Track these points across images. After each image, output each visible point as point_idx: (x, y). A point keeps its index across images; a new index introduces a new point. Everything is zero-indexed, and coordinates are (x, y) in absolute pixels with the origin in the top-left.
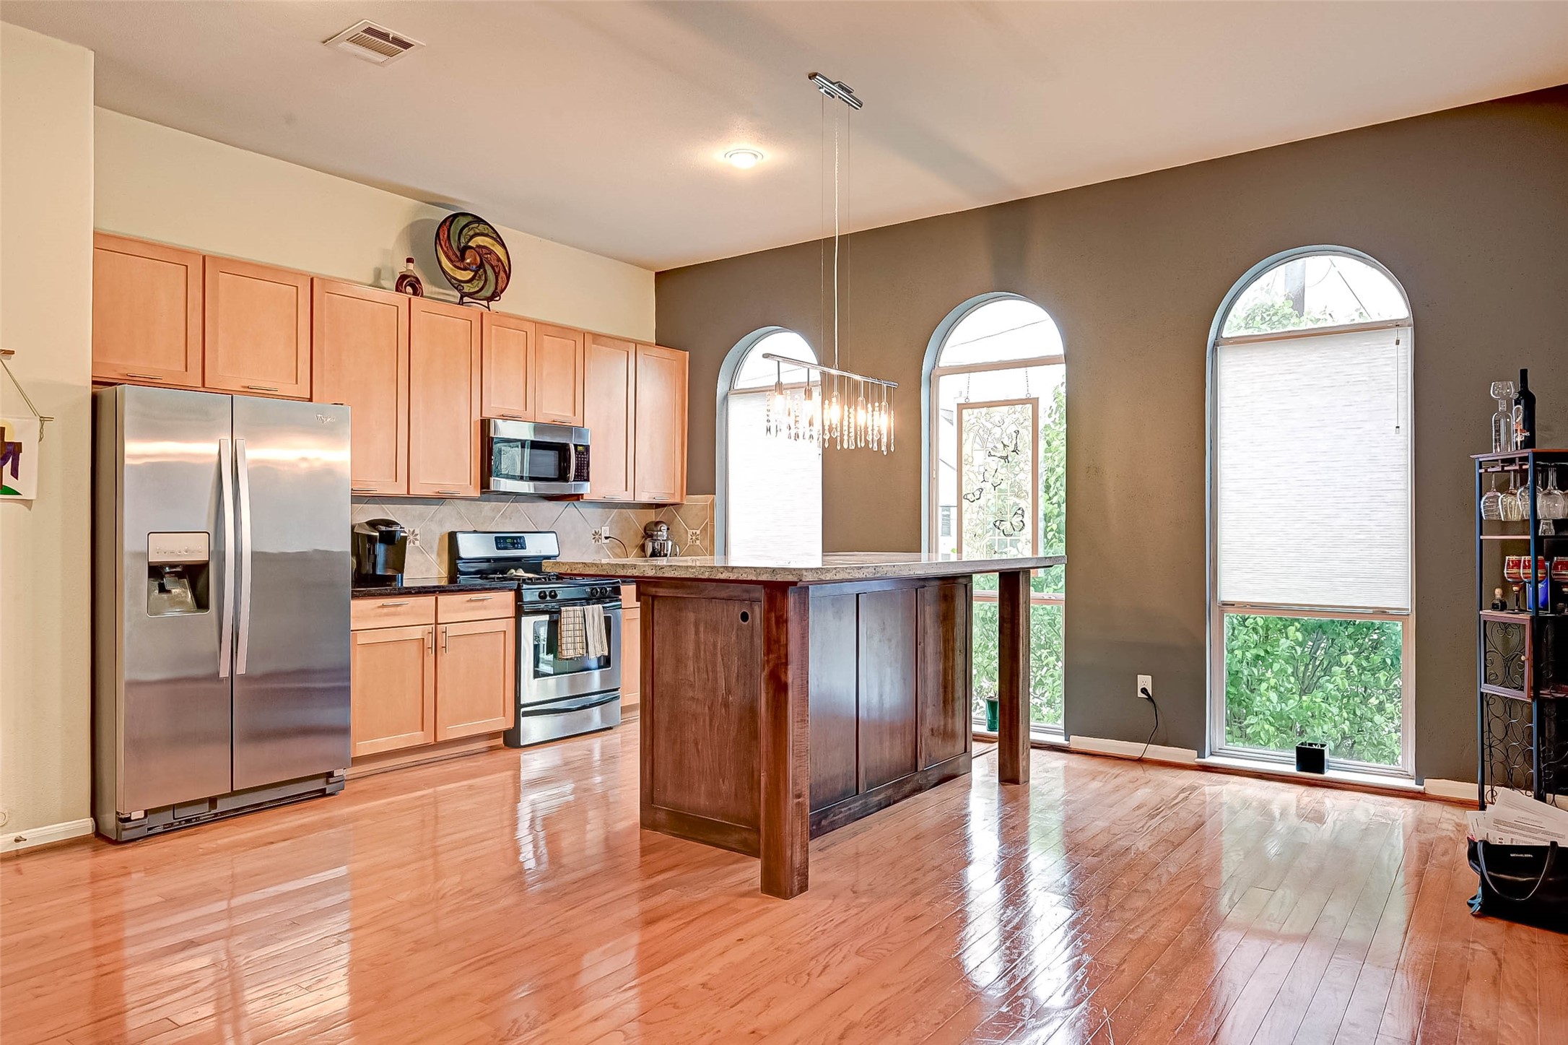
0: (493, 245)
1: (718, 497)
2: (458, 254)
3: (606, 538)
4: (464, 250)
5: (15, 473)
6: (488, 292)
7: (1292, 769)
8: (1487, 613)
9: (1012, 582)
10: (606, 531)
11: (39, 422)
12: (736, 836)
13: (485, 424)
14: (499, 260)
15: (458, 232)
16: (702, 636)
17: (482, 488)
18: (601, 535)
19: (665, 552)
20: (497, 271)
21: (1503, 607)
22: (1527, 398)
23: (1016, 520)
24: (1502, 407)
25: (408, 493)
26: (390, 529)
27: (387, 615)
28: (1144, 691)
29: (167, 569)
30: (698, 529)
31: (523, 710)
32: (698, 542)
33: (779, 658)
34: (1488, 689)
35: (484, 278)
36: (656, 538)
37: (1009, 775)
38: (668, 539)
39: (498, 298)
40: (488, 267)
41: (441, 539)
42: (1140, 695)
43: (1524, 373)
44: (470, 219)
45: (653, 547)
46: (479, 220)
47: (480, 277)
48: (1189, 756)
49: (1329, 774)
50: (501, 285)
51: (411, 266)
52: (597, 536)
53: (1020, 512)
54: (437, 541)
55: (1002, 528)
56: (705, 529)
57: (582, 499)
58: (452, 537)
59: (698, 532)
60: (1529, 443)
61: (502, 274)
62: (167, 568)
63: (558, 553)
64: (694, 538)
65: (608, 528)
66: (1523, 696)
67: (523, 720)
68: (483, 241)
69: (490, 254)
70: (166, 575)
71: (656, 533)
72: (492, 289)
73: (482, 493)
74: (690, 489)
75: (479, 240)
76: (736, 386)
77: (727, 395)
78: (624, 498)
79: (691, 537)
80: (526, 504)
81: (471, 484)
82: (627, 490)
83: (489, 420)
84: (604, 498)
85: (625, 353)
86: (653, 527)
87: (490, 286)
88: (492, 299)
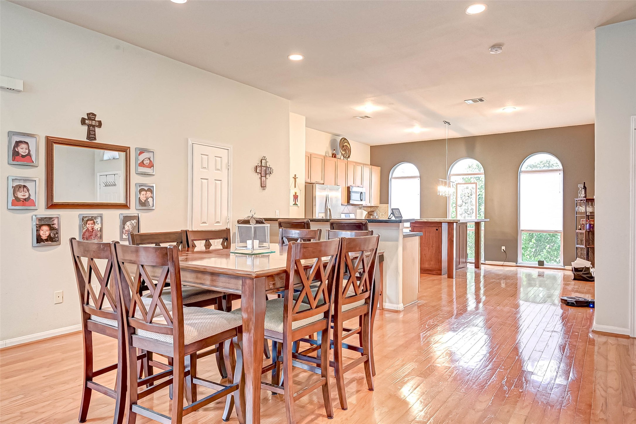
0: (348, 145)
1: (389, 205)
4: (343, 146)
7: (537, 266)
8: (577, 231)
9: (478, 224)
12: (435, 272)
13: (348, 188)
14: (349, 148)
15: (342, 142)
16: (426, 234)
21: (580, 229)
22: (585, 188)
23: (471, 211)
24: (580, 189)
28: (503, 250)
33: (452, 236)
34: (577, 246)
37: (477, 267)
40: (347, 150)
42: (502, 251)
43: (584, 183)
44: (344, 139)
46: (346, 139)
47: (346, 153)
48: (514, 264)
49: (545, 266)
50: (350, 155)
51: (335, 151)
53: (472, 209)
55: (468, 213)
56: (385, 213)
59: (383, 214)
60: (585, 197)
61: (349, 152)
66: (584, 246)
69: (347, 147)
73: (347, 204)
74: (381, 203)
75: (346, 144)
76: (394, 176)
77: (391, 178)
78: (369, 205)
79: (381, 215)
80: (348, 207)
81: (345, 202)
82: (370, 203)
83: (350, 187)
84: (367, 205)
85: (369, 169)
86: (372, 212)
87: (348, 155)
88: (348, 158)
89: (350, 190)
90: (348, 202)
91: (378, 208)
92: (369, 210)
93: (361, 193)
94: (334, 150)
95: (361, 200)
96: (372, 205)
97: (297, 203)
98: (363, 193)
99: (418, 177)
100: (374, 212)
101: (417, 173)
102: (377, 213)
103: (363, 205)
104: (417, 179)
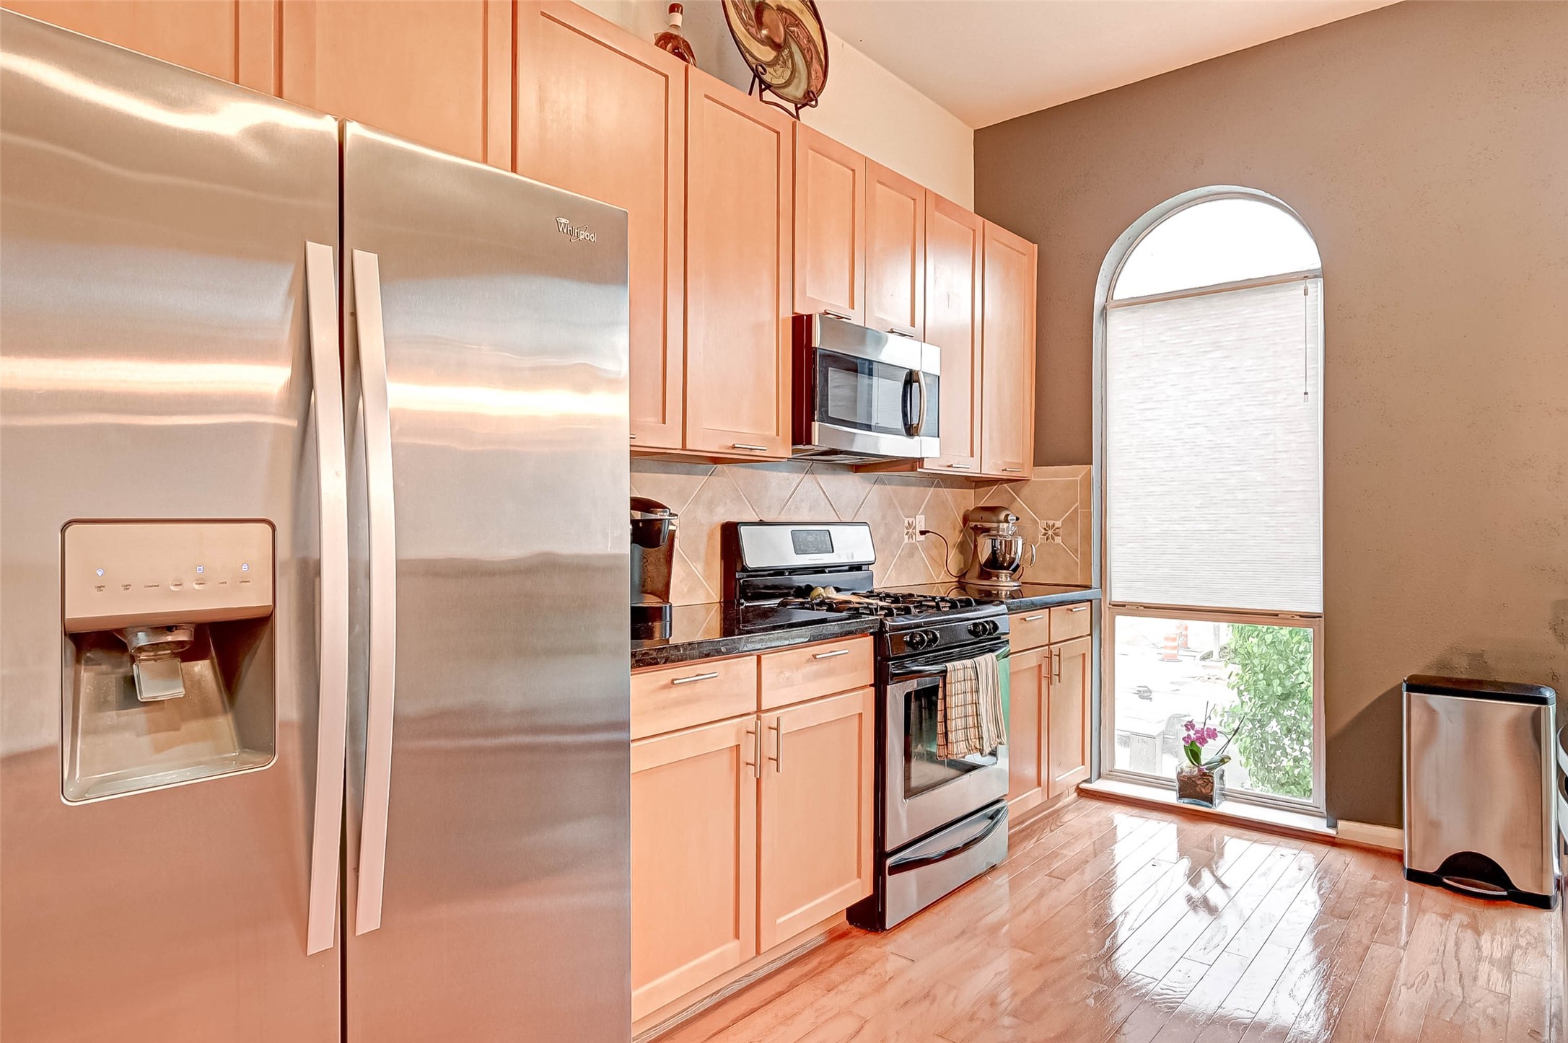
0: (802, 12)
1: (1095, 468)
2: (753, 13)
3: (923, 533)
6: (797, 91)
10: (920, 522)
13: (801, 325)
14: (810, 40)
17: (794, 443)
18: (915, 528)
19: (1012, 556)
20: (808, 58)
25: (684, 448)
26: (653, 516)
27: (678, 703)
29: (142, 639)
30: (1059, 520)
31: (889, 862)
32: (1058, 540)
35: (790, 64)
36: (994, 532)
38: (1015, 535)
39: (814, 103)
40: (795, 48)
41: (711, 536)
45: (993, 547)
47: (785, 63)
50: (815, 85)
51: (678, 19)
52: (910, 531)
54: (705, 539)
56: (1071, 520)
57: (922, 467)
58: (730, 534)
59: (1058, 524)
61: (816, 66)
62: (141, 635)
63: (873, 559)
64: (1050, 532)
65: (923, 516)
67: (890, 879)
69: (797, 26)
70: (143, 655)
71: (995, 525)
72: (803, 86)
73: (794, 452)
74: (1041, 459)
76: (1120, 294)
77: (1104, 308)
78: (971, 467)
79: (1044, 531)
80: (825, 477)
81: (778, 435)
82: (972, 455)
83: (810, 317)
84: (949, 466)
85: (972, 232)
86: (985, 515)
87: (800, 81)
88: (804, 105)
89: (816, 342)
90: (800, 435)
91: (1026, 491)
92: (970, 499)
93: (911, 379)
94: (673, 8)
95: (910, 430)
96: (990, 470)
98: (918, 381)
99: (1307, 276)
100: (997, 516)
101: (1304, 254)
102: (1017, 519)
103: (922, 468)
104: (1306, 294)
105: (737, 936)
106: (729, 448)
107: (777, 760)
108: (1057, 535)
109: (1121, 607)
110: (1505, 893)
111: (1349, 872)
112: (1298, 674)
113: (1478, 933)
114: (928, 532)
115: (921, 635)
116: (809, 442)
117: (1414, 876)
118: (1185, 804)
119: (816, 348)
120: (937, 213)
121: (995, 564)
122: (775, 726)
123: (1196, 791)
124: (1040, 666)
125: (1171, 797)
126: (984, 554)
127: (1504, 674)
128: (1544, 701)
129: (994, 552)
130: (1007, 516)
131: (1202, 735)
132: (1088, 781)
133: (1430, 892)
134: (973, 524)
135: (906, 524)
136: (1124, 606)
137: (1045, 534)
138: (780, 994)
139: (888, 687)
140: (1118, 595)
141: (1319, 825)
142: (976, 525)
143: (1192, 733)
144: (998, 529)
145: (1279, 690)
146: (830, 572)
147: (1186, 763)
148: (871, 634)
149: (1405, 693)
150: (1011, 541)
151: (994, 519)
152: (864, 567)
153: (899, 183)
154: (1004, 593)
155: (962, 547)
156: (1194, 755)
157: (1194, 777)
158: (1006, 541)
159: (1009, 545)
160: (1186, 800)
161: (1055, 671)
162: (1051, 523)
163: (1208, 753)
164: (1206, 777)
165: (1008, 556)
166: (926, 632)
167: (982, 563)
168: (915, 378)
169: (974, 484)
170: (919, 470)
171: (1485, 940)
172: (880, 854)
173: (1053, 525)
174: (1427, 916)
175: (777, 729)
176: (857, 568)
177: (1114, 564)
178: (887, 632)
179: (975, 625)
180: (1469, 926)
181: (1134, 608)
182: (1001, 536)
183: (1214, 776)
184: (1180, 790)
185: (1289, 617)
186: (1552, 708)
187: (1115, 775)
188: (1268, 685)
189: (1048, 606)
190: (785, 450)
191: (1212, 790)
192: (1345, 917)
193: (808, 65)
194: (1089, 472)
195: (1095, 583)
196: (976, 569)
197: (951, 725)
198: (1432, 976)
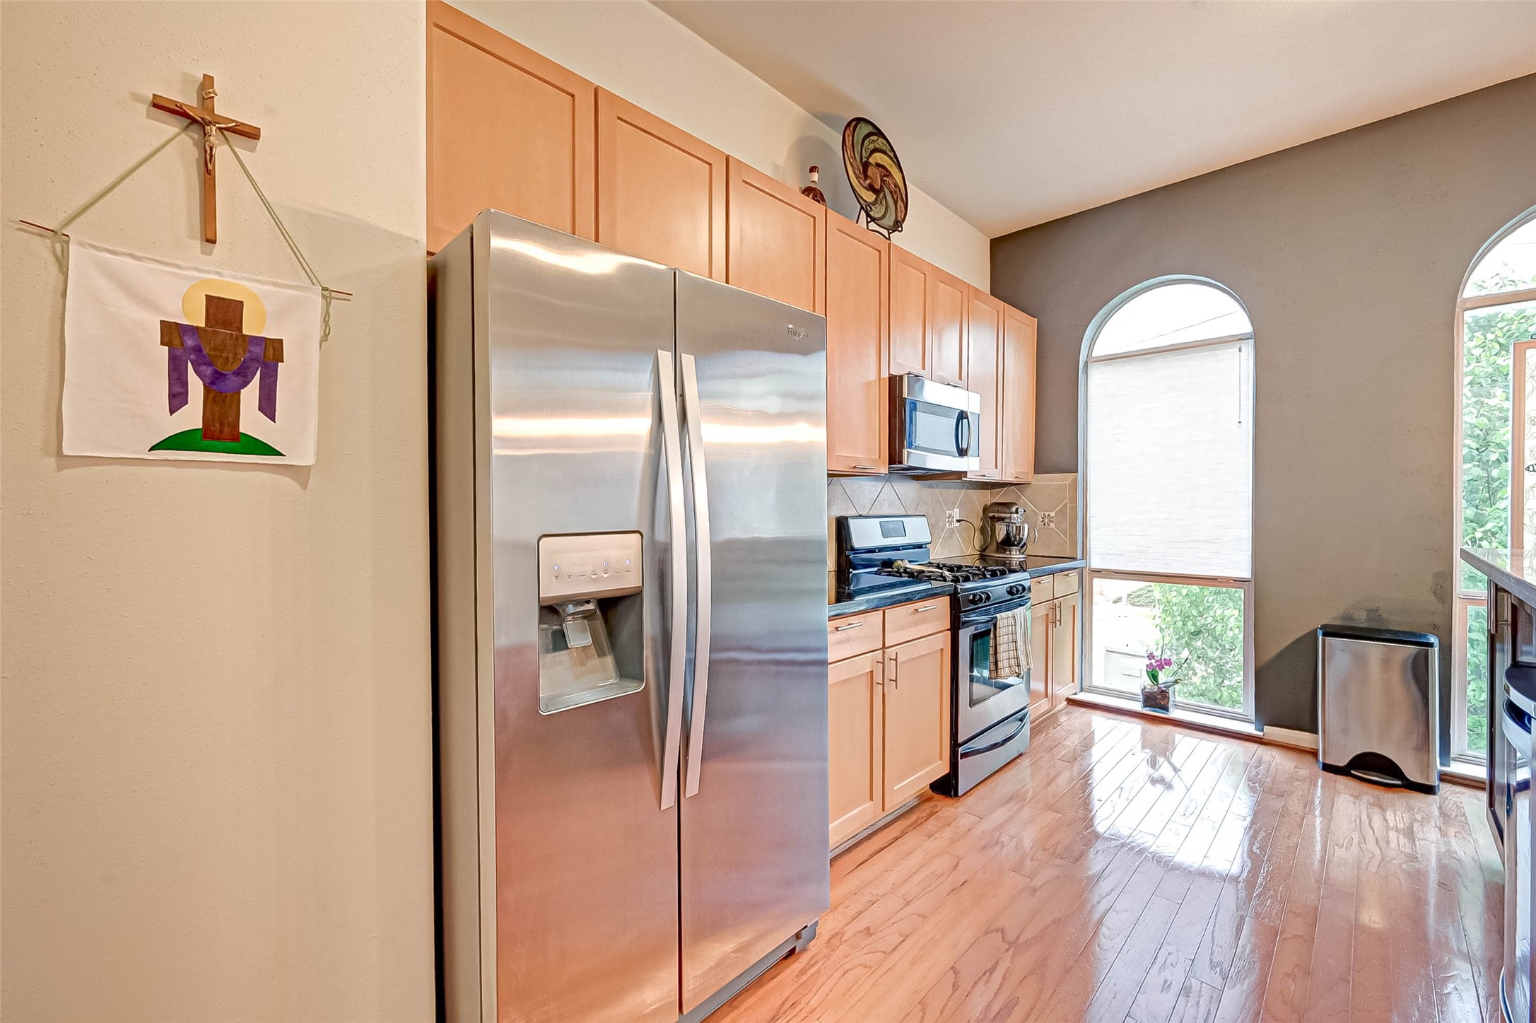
0: (891, 166)
1: (1080, 476)
2: (861, 169)
3: (958, 521)
4: (865, 164)
5: (268, 406)
6: (889, 221)
10: (957, 514)
11: (319, 299)
13: (895, 383)
14: (896, 185)
15: (861, 141)
17: (890, 463)
18: (953, 517)
19: (1021, 536)
20: (895, 198)
27: (839, 642)
29: (571, 608)
30: (1052, 511)
31: (961, 750)
32: (1052, 525)
35: (884, 204)
36: (1008, 521)
38: (1023, 523)
39: (900, 229)
40: (887, 191)
41: (829, 526)
44: (870, 129)
45: (1007, 531)
46: (879, 133)
47: (881, 202)
50: (899, 216)
51: (815, 176)
52: (950, 520)
59: (1053, 514)
61: (900, 203)
63: (930, 540)
64: (1046, 520)
65: (959, 510)
67: (962, 763)
68: (882, 159)
69: (888, 176)
70: (570, 618)
71: (1008, 515)
72: (893, 218)
73: (888, 469)
74: (1039, 468)
75: (878, 158)
76: (1097, 352)
77: (1086, 363)
78: (995, 476)
79: (1042, 519)
80: (898, 484)
81: (879, 458)
82: (996, 468)
83: (901, 377)
84: (982, 476)
85: (996, 312)
86: (1000, 508)
87: (891, 214)
88: (894, 231)
89: (905, 395)
90: (894, 458)
91: (1029, 491)
92: (987, 497)
93: (962, 416)
94: (813, 169)
95: (962, 452)
96: (1008, 478)
97: (250, 421)
98: (967, 418)
99: (1241, 338)
100: (1009, 509)
101: (1241, 323)
102: (1025, 511)
103: (966, 477)
104: (1240, 351)
105: (871, 799)
106: (851, 468)
107: (896, 681)
108: (1051, 522)
109: (1099, 573)
110: (1399, 782)
111: (1277, 763)
112: (1207, 618)
113: (1383, 810)
114: (962, 520)
115: (980, 595)
116: (901, 463)
117: (1328, 768)
118: (1147, 711)
119: (905, 399)
120: (975, 301)
121: (1008, 542)
122: (895, 658)
123: (1156, 703)
124: (1047, 614)
125: (1137, 706)
126: (1001, 535)
127: (1395, 622)
128: (1431, 645)
129: (1008, 534)
130: (1017, 509)
131: (1161, 663)
132: (1076, 694)
133: (1340, 778)
134: (991, 515)
135: (948, 515)
136: (1100, 572)
137: (1042, 521)
138: (897, 839)
139: (960, 631)
140: (1095, 564)
141: (1250, 729)
142: (994, 516)
143: (1153, 661)
144: (1010, 518)
145: (1193, 629)
146: (903, 549)
147: (1146, 681)
148: (948, 595)
149: (1320, 637)
150: (1020, 527)
151: (1008, 511)
152: (924, 546)
153: (952, 281)
154: (1014, 562)
155: (983, 530)
156: (1154, 677)
157: (1155, 693)
158: (1016, 527)
159: (1018, 529)
160: (1147, 709)
161: (1058, 618)
162: (1047, 513)
163: (1163, 677)
164: (1164, 694)
165: (1018, 537)
166: (983, 593)
167: (999, 541)
168: (964, 416)
169: (990, 487)
170: (964, 479)
171: (1389, 815)
172: (955, 745)
173: (1049, 515)
174: (1342, 796)
175: (896, 660)
176: (920, 546)
177: (1092, 542)
178: (959, 593)
179: (1011, 587)
180: (1373, 804)
181: (1107, 573)
182: (1012, 523)
183: (1170, 692)
184: (1144, 702)
185: (1225, 581)
186: (1436, 649)
187: (1091, 690)
188: (1184, 625)
189: (1053, 573)
190: (884, 470)
191: (1168, 703)
192: (1280, 795)
193: (896, 203)
194: (1076, 476)
195: (1079, 556)
196: (994, 546)
197: (1000, 657)
198: (1356, 840)
